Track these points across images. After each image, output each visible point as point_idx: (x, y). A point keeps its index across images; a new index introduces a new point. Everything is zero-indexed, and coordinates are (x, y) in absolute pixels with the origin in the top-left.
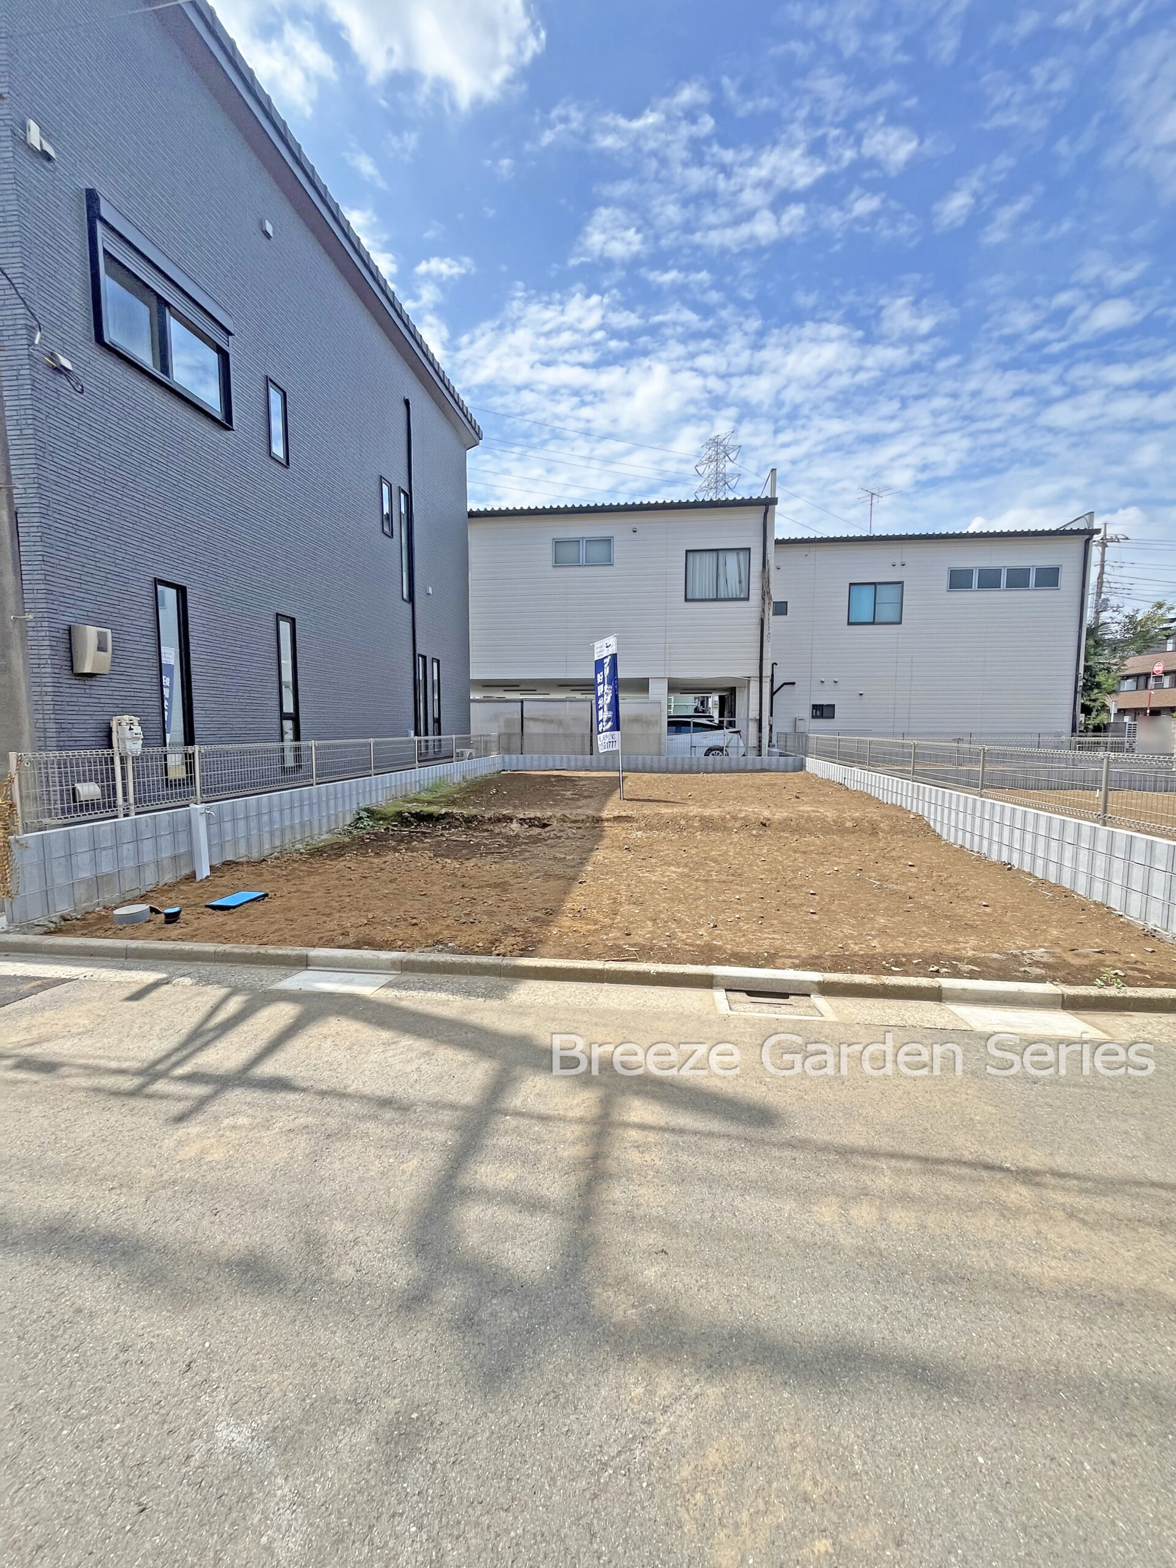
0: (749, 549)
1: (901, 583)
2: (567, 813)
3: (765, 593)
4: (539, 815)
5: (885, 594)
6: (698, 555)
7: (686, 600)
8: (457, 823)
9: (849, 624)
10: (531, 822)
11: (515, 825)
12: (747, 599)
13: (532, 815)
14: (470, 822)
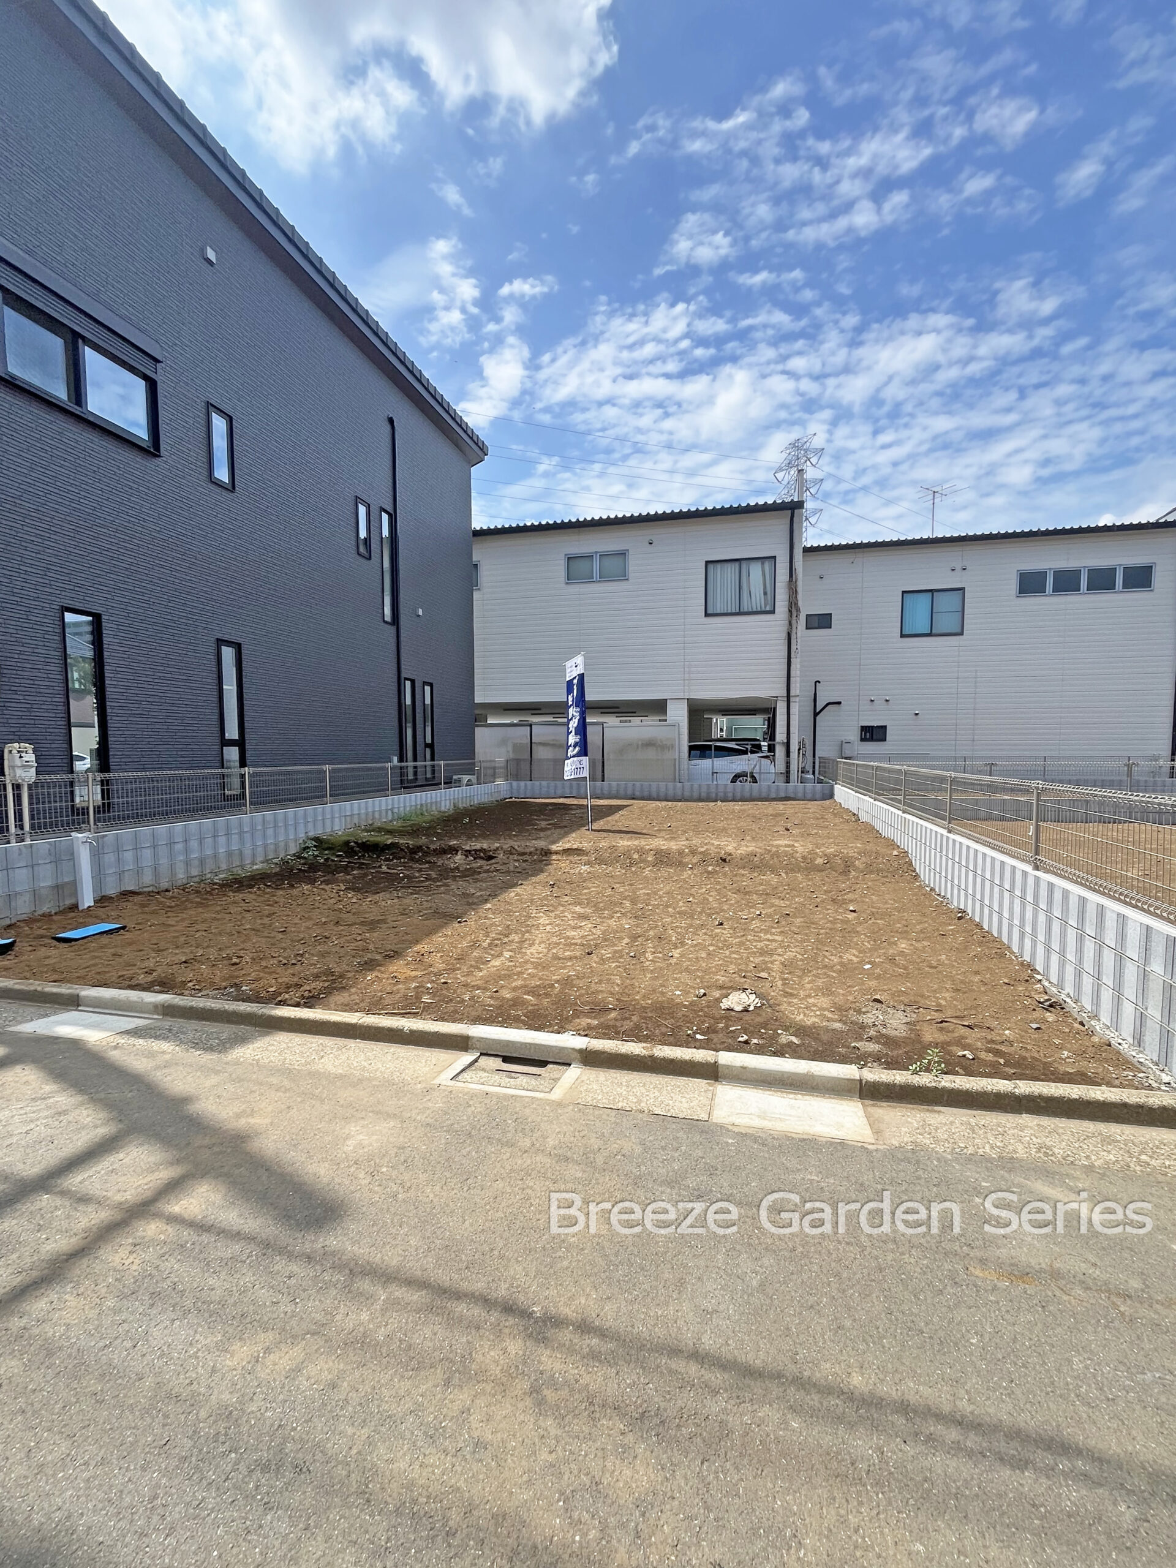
0: (774, 557)
1: (963, 589)
2: (516, 845)
3: (793, 606)
4: (485, 846)
5: (945, 603)
6: (719, 566)
7: (707, 615)
8: (402, 854)
9: (902, 636)
10: (477, 854)
11: (459, 858)
12: (773, 612)
13: (478, 847)
14: (415, 853)
